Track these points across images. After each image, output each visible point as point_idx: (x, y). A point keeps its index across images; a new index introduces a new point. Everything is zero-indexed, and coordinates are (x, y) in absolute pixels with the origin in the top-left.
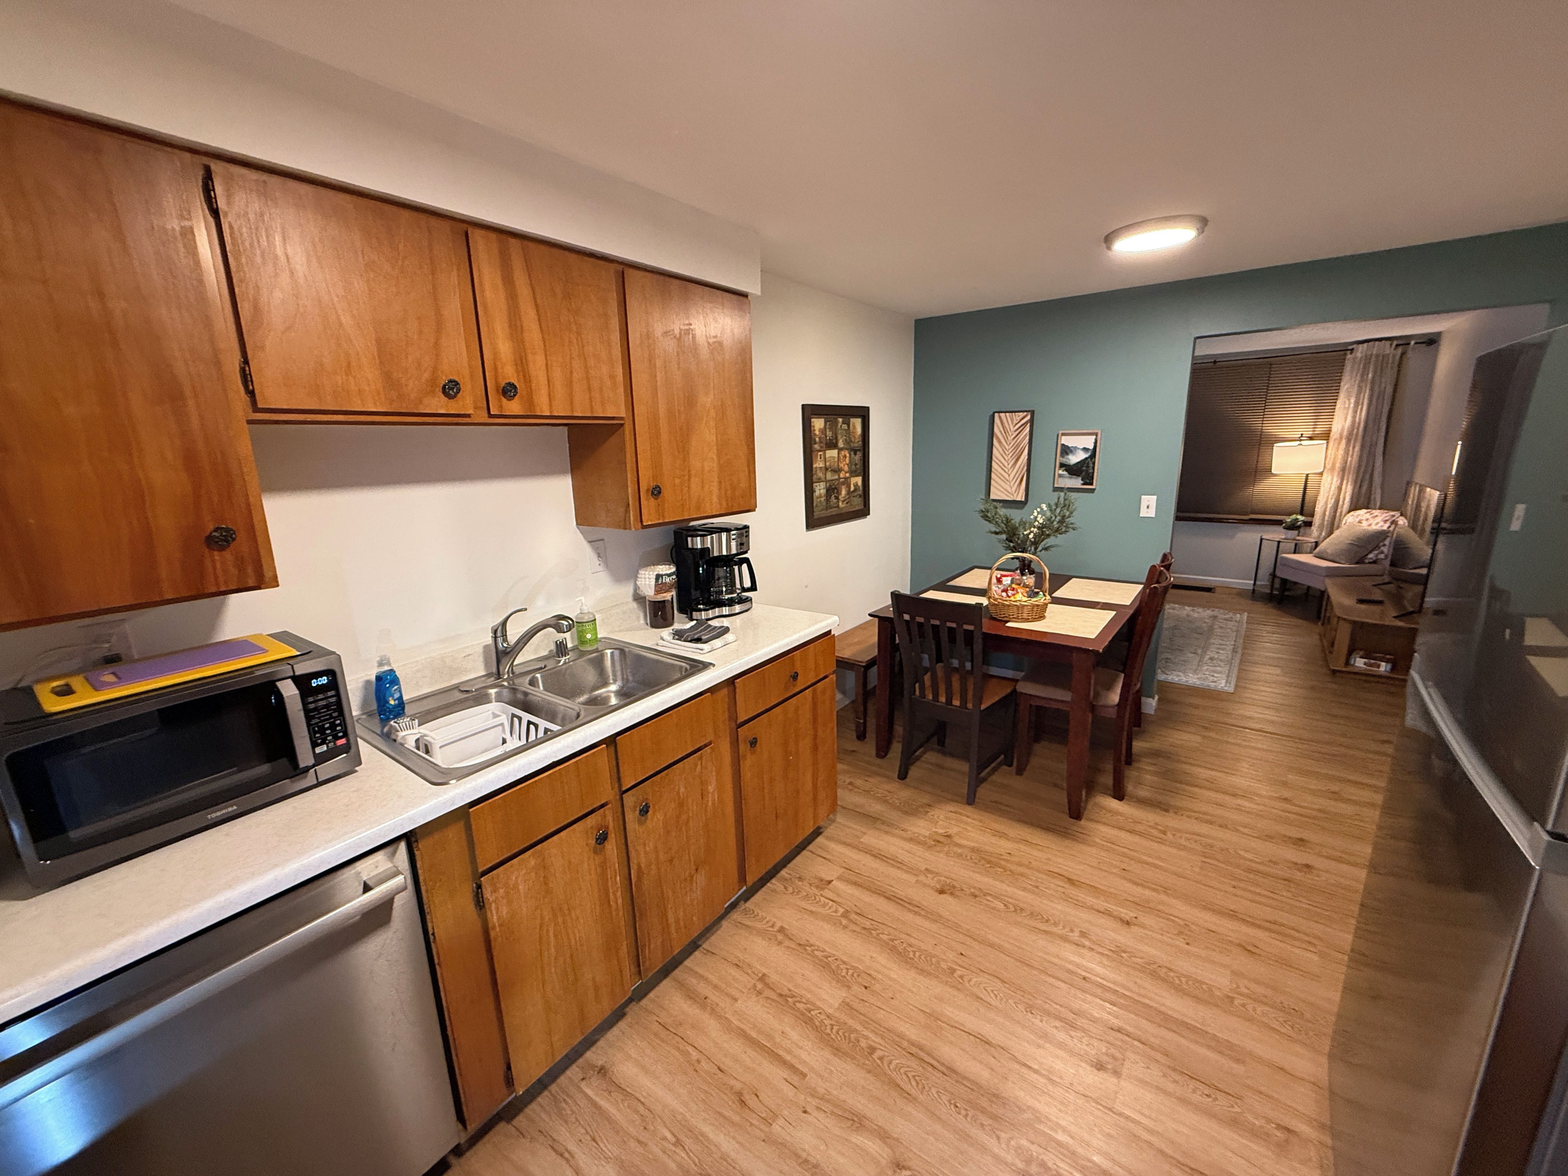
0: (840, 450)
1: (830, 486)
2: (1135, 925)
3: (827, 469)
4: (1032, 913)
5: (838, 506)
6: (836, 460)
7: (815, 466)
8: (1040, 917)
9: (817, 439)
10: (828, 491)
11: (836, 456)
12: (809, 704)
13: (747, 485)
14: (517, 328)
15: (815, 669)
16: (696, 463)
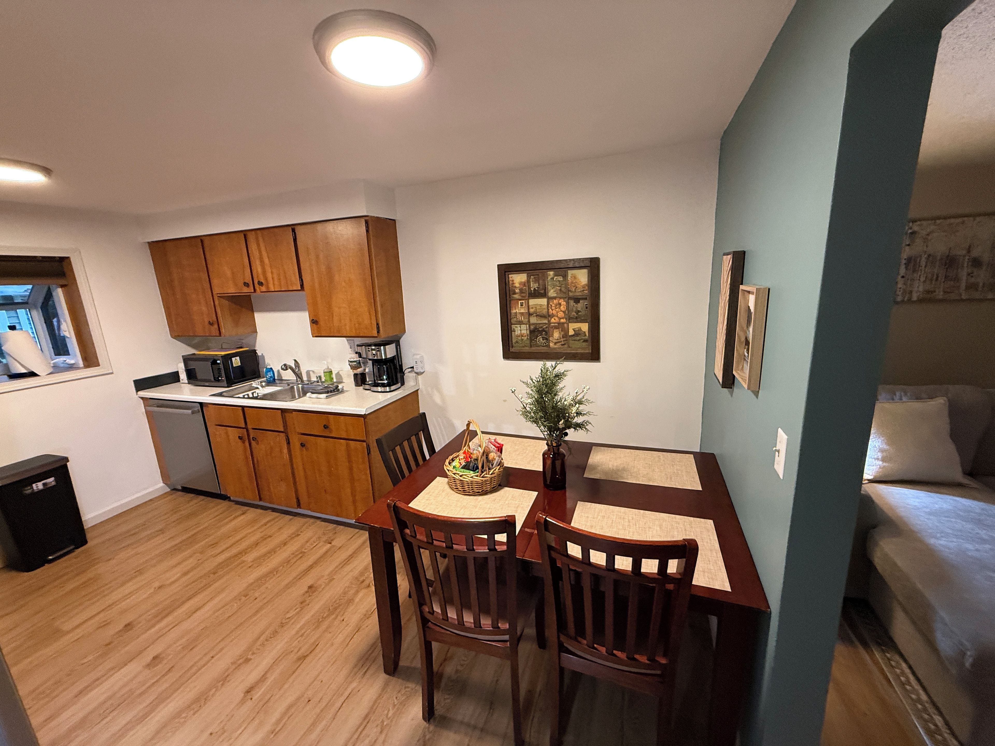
0: (550, 299)
1: (535, 328)
2: (245, 696)
3: (530, 314)
4: (276, 632)
5: (548, 346)
6: (545, 307)
7: (514, 311)
8: (272, 636)
9: (517, 291)
10: (532, 332)
11: (546, 304)
12: (344, 448)
13: (369, 322)
14: (262, 262)
15: (347, 431)
16: (336, 309)
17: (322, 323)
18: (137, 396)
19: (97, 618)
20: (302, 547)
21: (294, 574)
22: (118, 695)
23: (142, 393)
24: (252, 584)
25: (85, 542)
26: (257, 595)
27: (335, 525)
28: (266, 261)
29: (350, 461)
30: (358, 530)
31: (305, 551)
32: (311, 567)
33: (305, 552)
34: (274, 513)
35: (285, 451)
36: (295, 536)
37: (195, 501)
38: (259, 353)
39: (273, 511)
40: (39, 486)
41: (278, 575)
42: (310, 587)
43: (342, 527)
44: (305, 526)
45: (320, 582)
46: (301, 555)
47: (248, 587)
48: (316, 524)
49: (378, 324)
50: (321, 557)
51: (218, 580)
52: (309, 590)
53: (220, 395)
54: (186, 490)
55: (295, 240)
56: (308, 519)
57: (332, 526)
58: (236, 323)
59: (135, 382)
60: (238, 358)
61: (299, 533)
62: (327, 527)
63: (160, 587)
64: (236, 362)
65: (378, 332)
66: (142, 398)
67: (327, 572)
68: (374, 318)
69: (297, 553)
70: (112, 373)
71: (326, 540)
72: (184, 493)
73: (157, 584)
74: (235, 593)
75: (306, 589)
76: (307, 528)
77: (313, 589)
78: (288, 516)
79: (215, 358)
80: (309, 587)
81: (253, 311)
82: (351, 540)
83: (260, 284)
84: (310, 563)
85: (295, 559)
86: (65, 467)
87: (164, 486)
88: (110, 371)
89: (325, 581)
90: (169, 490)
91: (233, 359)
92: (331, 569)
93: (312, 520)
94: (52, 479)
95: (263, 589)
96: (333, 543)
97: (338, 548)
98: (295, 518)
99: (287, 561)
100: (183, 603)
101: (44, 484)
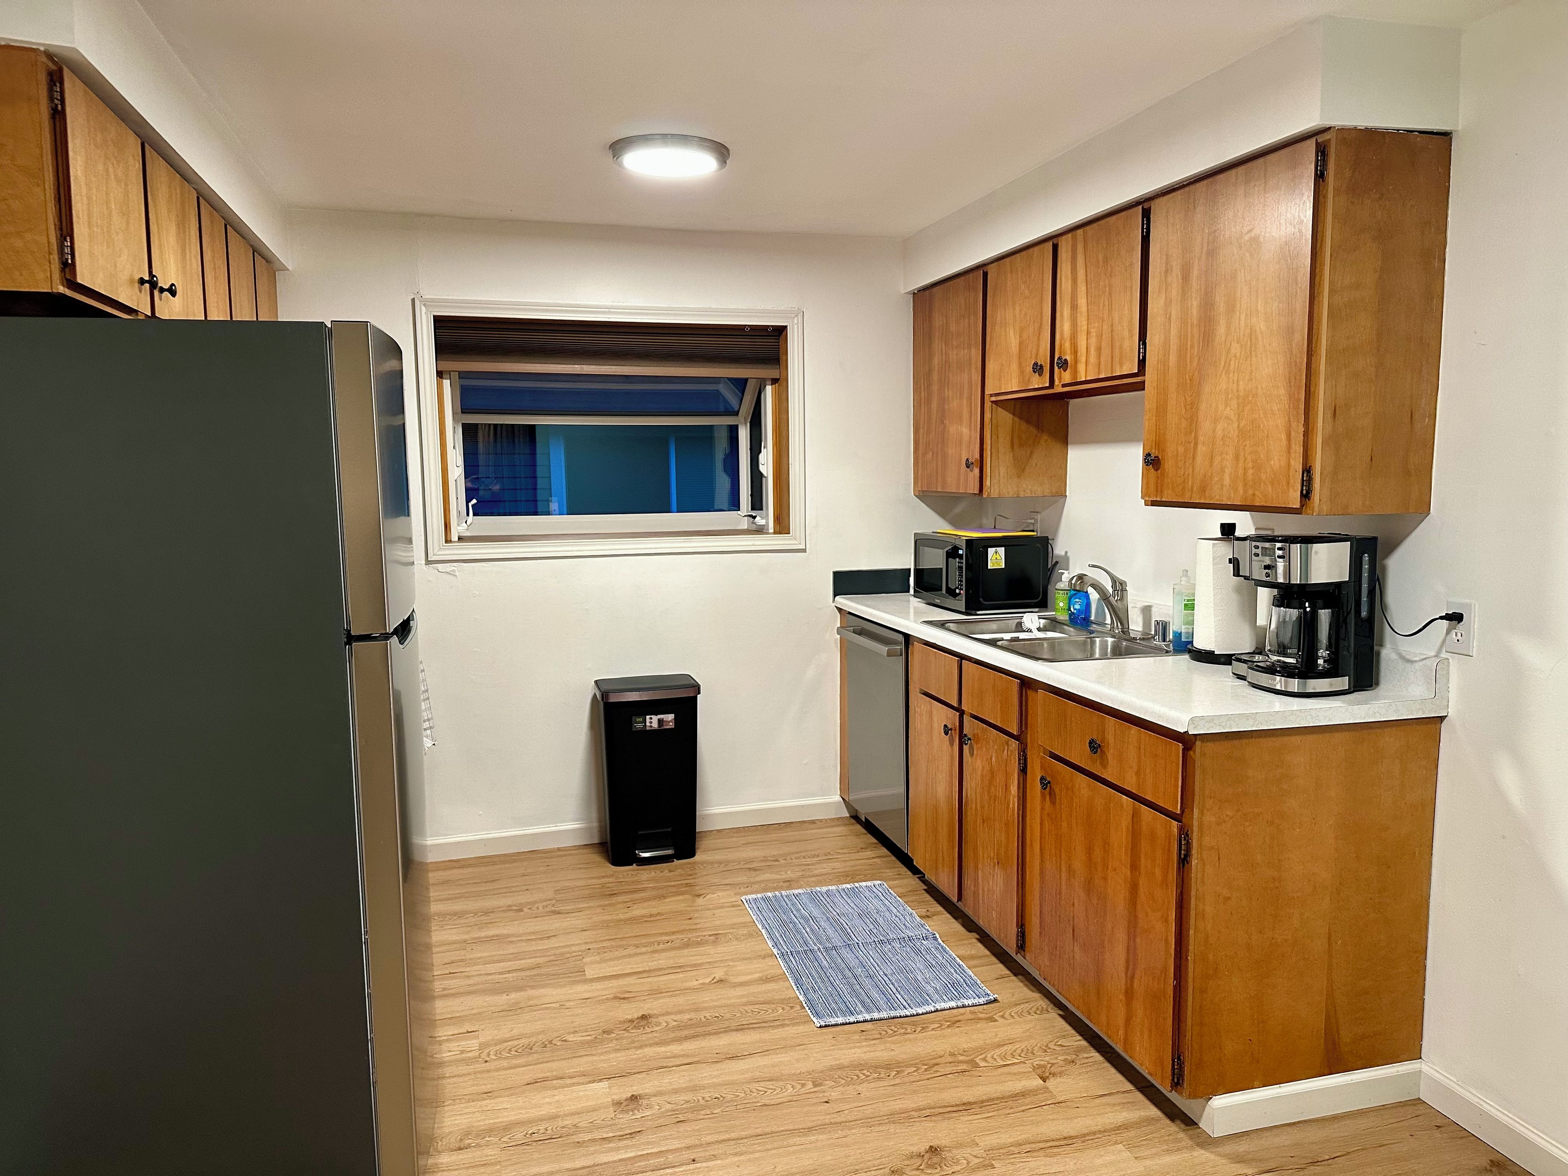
12: (1125, 822)
13: (1283, 463)
14: (1074, 307)
15: (1138, 773)
16: (1206, 426)
17: (1168, 465)
18: (834, 604)
19: (622, 982)
20: (982, 1050)
21: (921, 1100)
22: (561, 1123)
23: (844, 602)
24: (841, 1067)
25: (691, 853)
26: (834, 1095)
27: (1084, 1043)
28: (1082, 302)
29: (1134, 867)
30: (1129, 1087)
31: (982, 1064)
32: (966, 1107)
33: (977, 1066)
34: (980, 945)
35: (1014, 789)
36: (986, 1019)
37: (869, 853)
38: (1059, 549)
39: (980, 941)
40: (652, 721)
41: (897, 1081)
42: (933, 1150)
43: (1097, 1056)
44: (1019, 1008)
45: (958, 1153)
46: (964, 1067)
47: (831, 1069)
48: (1046, 1016)
49: (1307, 471)
50: (1002, 1098)
51: (798, 1024)
52: (927, 1156)
53: (942, 625)
54: (870, 827)
55: (1146, 240)
56: (1037, 995)
57: (1078, 1041)
58: (1020, 468)
59: (837, 575)
60: (1001, 550)
61: (996, 1017)
62: (1064, 1037)
63: (721, 981)
64: (996, 558)
65: (1306, 495)
66: (840, 610)
67: (993, 1140)
68: (1298, 449)
69: (961, 1058)
70: (804, 551)
71: (1040, 1066)
72: (864, 831)
73: (719, 974)
74: (803, 1067)
75: (923, 1147)
76: (1020, 1015)
77: (935, 1159)
78: (1001, 966)
79: (957, 543)
80: (931, 1147)
81: (1064, 441)
82: (1097, 1101)
83: (1064, 365)
84: (969, 1095)
85: (949, 1069)
86: (694, 701)
87: (840, 802)
88: (802, 547)
89: (971, 1158)
90: (848, 815)
91: (991, 551)
92: (1006, 1138)
93: (1043, 1003)
94: (671, 717)
95: (851, 1090)
96: (1051, 1083)
97: (1053, 1101)
98: (1014, 978)
99: (931, 1064)
100: (727, 1031)
101: (660, 722)
